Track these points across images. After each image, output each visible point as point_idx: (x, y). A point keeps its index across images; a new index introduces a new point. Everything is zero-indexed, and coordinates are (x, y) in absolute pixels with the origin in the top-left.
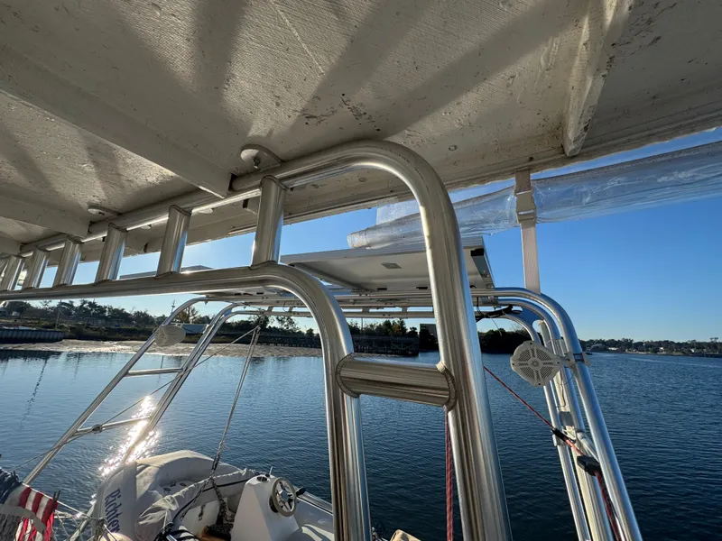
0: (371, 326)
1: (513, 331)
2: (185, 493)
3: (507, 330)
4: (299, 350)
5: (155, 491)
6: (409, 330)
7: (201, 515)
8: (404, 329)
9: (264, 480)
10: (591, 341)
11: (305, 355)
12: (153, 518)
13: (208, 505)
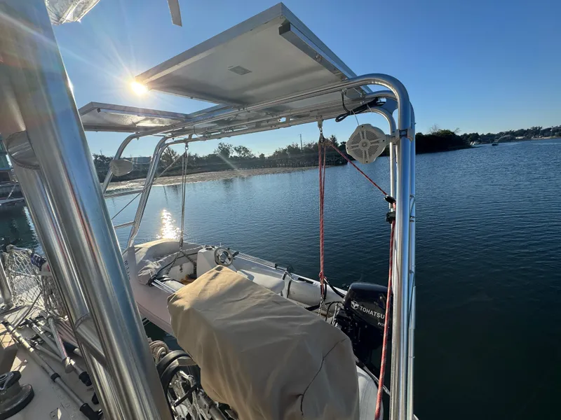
0: (309, 145)
1: (430, 133)
2: (165, 260)
3: (424, 133)
4: (256, 171)
5: (147, 260)
6: (340, 145)
7: (181, 269)
8: (336, 145)
9: (210, 249)
10: (501, 133)
11: (260, 174)
12: (145, 273)
13: (184, 265)
